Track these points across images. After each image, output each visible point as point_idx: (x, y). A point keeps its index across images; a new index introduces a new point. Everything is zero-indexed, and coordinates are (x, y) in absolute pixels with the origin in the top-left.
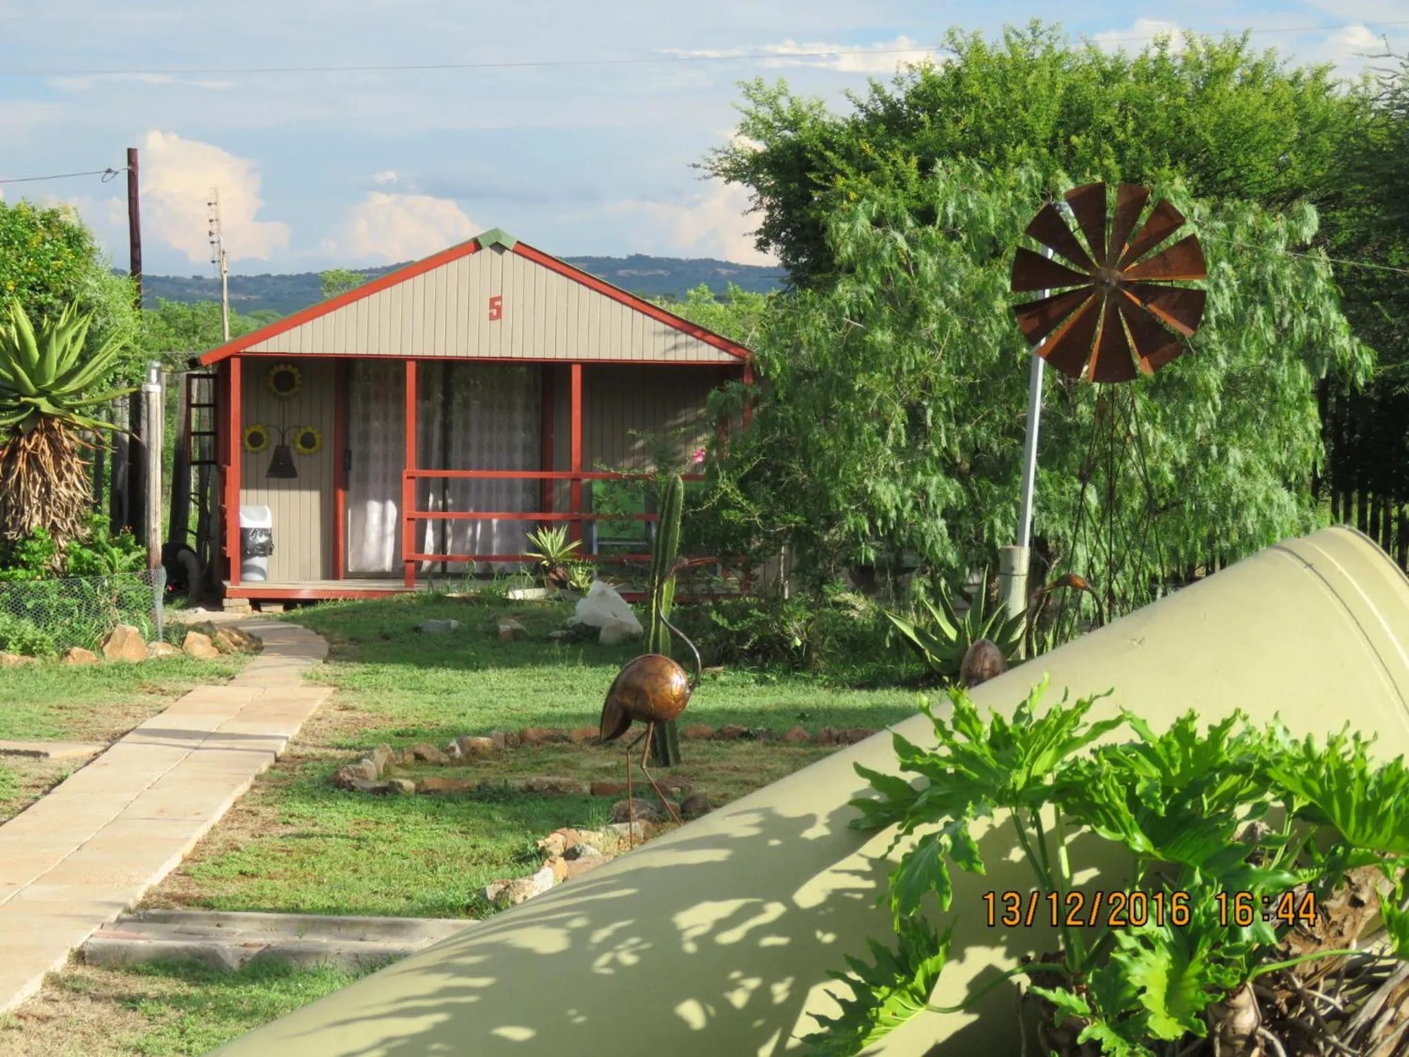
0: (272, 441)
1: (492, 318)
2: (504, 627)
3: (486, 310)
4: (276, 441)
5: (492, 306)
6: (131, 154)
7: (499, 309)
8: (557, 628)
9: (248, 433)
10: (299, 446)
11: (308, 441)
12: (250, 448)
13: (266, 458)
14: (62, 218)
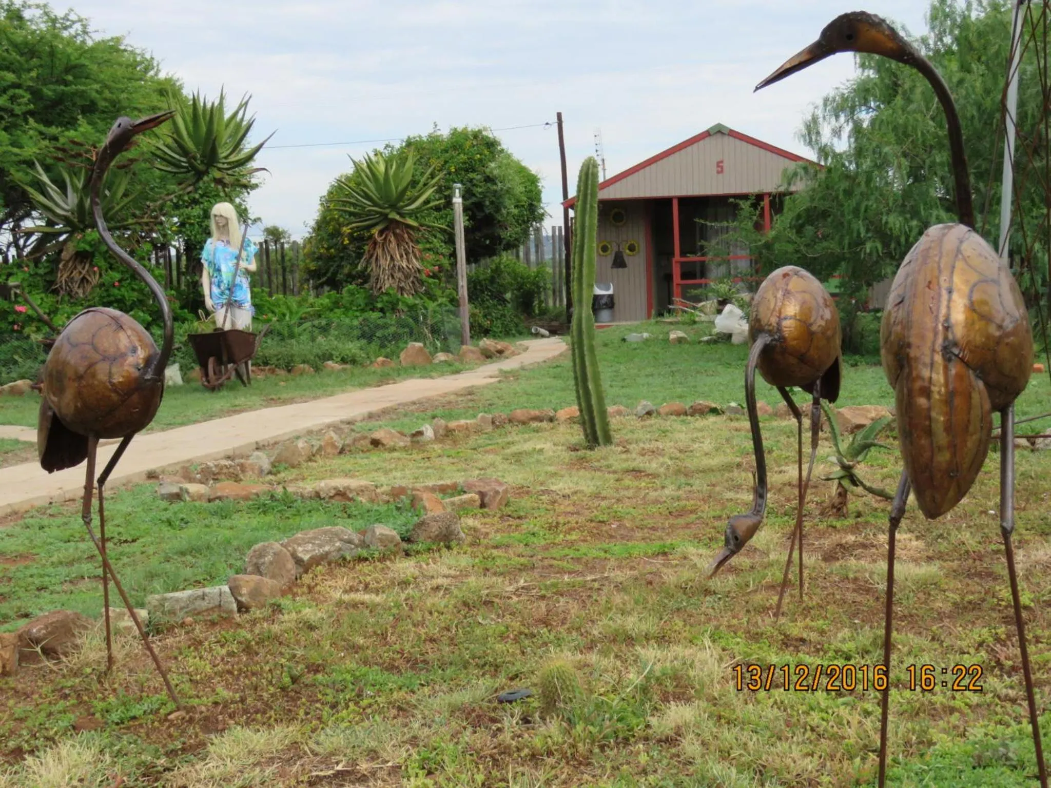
0: (613, 249)
1: (718, 172)
2: (673, 336)
3: (715, 169)
4: (615, 249)
5: (718, 166)
6: (559, 116)
7: (722, 167)
8: (706, 335)
9: (601, 245)
10: (627, 251)
11: (632, 248)
12: (601, 253)
13: (610, 259)
14: (484, 133)
